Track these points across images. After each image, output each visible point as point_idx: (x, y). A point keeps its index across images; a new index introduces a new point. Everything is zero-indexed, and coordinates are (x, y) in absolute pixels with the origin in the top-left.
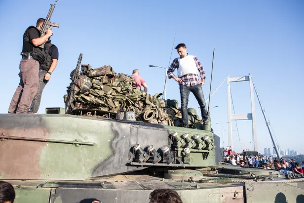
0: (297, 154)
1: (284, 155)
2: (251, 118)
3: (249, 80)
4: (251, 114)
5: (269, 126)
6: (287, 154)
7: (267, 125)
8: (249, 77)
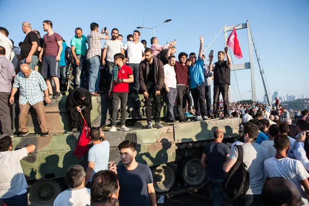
0: (296, 99)
1: (283, 100)
2: (249, 67)
3: (247, 27)
4: (249, 63)
5: (263, 75)
6: (286, 100)
7: (261, 74)
8: (246, 24)
